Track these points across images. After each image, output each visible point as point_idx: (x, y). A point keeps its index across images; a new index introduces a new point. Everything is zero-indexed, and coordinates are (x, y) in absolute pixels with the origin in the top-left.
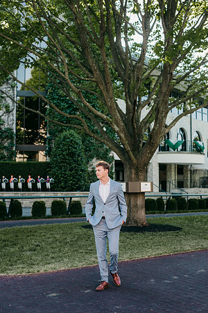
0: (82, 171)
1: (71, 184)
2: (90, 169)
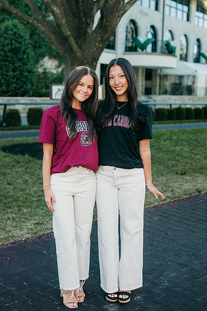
0: (29, 72)
1: (15, 88)
2: (41, 70)
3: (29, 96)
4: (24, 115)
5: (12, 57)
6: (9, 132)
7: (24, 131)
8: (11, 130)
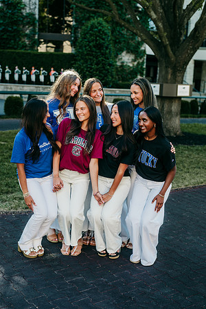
0: (110, 65)
2: (119, 64)
3: (109, 88)
5: (96, 52)
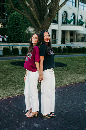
1: (17, 39)
2: (27, 32)
3: (23, 43)
4: (20, 50)
6: (14, 57)
7: (20, 57)
8: (15, 56)
